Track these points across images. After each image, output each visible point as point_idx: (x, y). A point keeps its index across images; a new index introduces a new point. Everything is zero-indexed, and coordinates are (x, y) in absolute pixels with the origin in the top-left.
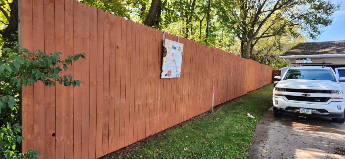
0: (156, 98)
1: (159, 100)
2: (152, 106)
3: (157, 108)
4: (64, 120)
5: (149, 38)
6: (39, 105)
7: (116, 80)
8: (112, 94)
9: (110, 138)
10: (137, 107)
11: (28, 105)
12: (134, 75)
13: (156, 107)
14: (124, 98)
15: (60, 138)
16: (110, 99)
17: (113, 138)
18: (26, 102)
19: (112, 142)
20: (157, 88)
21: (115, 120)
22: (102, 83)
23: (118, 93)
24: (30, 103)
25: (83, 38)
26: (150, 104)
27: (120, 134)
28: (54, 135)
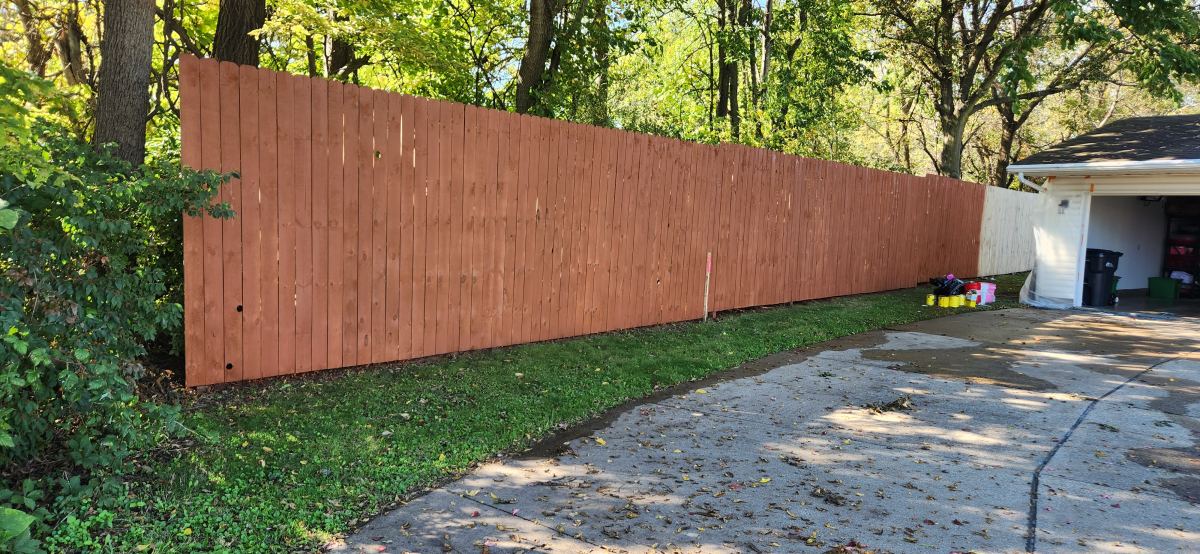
0: (492, 266)
1: (500, 272)
2: (479, 284)
3: (495, 291)
4: (258, 286)
5: (469, 131)
6: (213, 254)
7: (376, 222)
8: (366, 248)
9: (362, 335)
10: (434, 282)
11: (194, 253)
12: (424, 212)
13: (491, 288)
14: (397, 259)
15: (252, 316)
16: (361, 258)
17: (369, 337)
18: (191, 249)
19: (366, 345)
20: (493, 244)
21: (374, 302)
22: (341, 224)
23: (379, 247)
24: (196, 250)
25: (295, 139)
26: (474, 280)
27: (388, 332)
28: (240, 309)
